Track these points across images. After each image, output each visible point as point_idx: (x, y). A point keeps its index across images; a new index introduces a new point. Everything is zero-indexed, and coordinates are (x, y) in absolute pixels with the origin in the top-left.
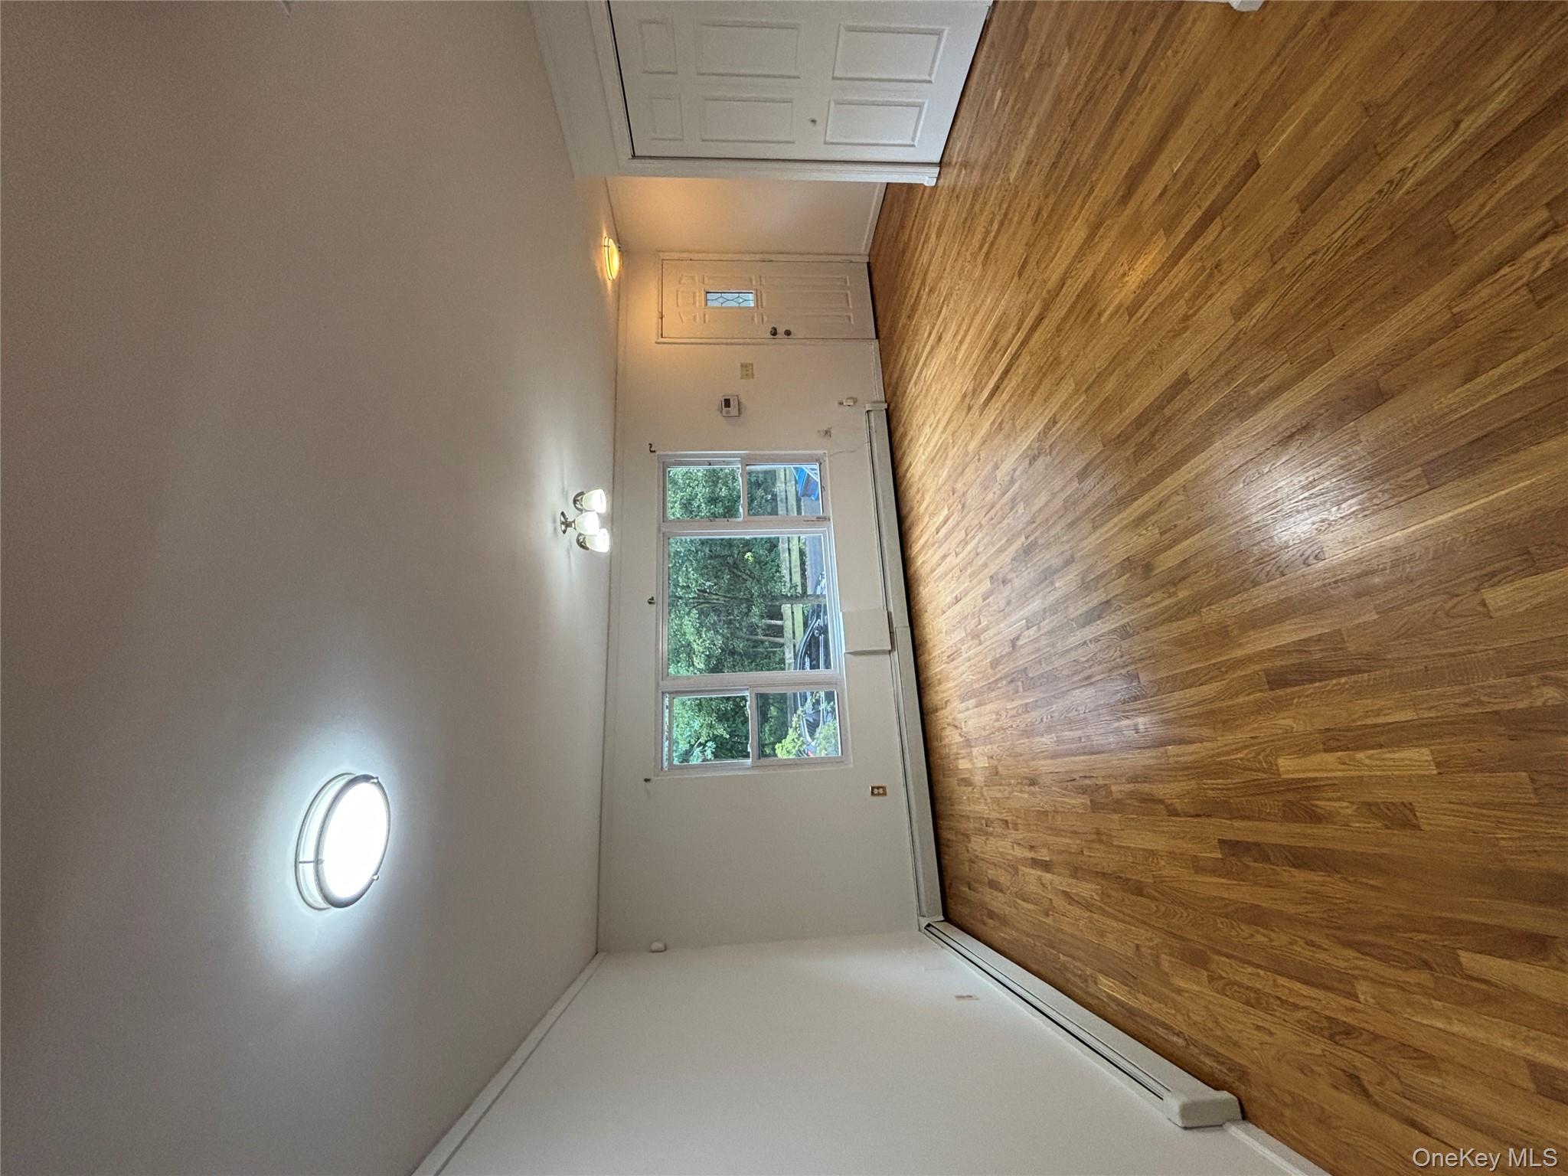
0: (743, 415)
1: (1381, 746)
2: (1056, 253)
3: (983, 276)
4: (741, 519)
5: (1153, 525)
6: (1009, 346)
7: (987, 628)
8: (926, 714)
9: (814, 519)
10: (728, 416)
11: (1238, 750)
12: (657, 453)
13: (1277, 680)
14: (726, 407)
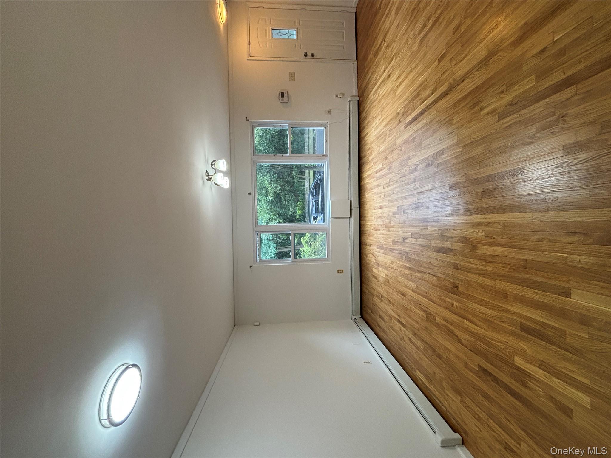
0: (290, 101)
1: (567, 383)
2: (464, 58)
3: (418, 51)
4: (288, 155)
5: (483, 231)
6: (426, 100)
7: (393, 227)
8: (362, 245)
9: (321, 156)
10: (283, 102)
11: (498, 342)
12: (249, 121)
13: (525, 329)
14: (281, 97)
